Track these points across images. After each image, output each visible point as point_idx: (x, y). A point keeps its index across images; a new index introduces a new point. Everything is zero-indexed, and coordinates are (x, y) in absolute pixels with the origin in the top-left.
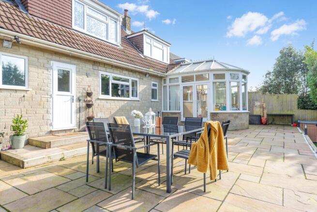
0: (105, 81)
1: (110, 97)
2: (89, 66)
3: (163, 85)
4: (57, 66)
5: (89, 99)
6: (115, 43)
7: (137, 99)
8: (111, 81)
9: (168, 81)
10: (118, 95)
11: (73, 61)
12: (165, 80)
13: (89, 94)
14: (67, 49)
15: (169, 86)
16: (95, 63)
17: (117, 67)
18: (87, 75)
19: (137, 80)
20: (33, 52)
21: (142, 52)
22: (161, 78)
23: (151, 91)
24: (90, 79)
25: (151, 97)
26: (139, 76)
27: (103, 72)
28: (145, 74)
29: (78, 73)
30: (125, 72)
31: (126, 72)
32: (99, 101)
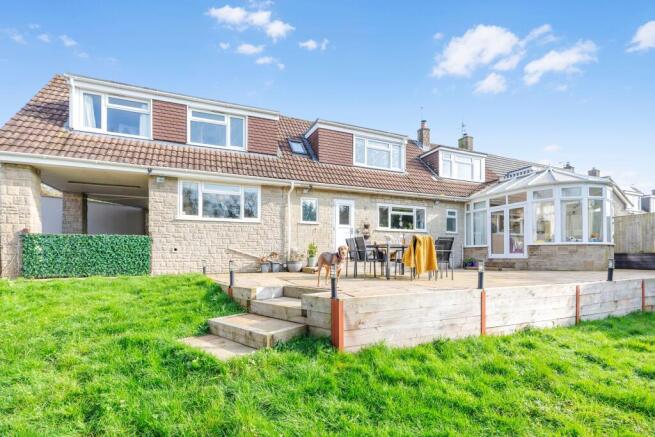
0: (384, 213)
1: (389, 228)
2: (367, 200)
3: (466, 212)
4: (340, 203)
5: (366, 230)
6: (398, 170)
7: (425, 230)
8: (390, 213)
9: (472, 206)
10: (398, 227)
11: (352, 196)
12: (468, 206)
13: (366, 227)
14: (346, 188)
15: (474, 214)
16: (372, 195)
17: (397, 197)
18: (365, 208)
19: (425, 208)
20: (322, 194)
21: (437, 173)
22: (463, 203)
23: (446, 222)
24: (368, 212)
25: (446, 228)
26: (426, 204)
27: (381, 204)
28: (434, 201)
29: (357, 207)
30: (406, 201)
31: (409, 201)
32: (376, 233)
